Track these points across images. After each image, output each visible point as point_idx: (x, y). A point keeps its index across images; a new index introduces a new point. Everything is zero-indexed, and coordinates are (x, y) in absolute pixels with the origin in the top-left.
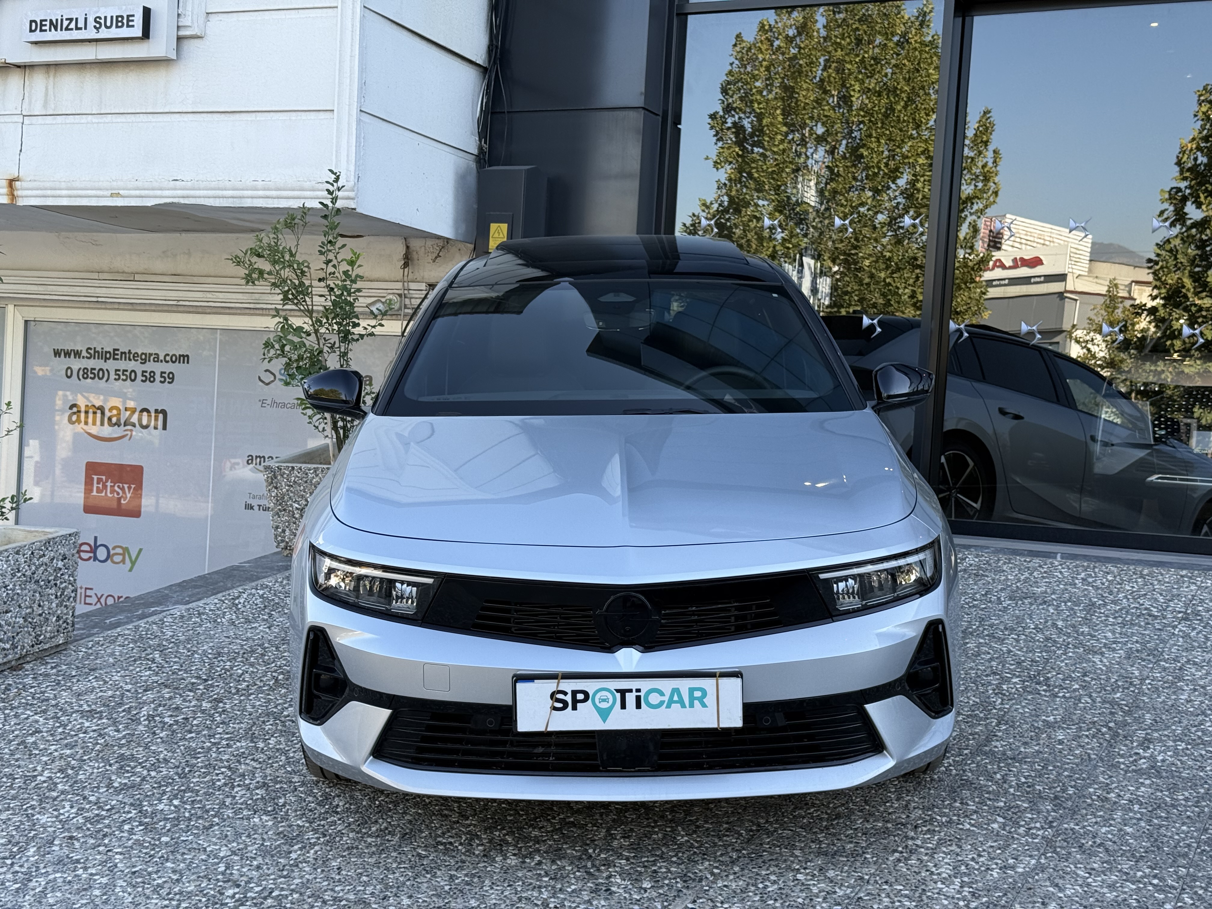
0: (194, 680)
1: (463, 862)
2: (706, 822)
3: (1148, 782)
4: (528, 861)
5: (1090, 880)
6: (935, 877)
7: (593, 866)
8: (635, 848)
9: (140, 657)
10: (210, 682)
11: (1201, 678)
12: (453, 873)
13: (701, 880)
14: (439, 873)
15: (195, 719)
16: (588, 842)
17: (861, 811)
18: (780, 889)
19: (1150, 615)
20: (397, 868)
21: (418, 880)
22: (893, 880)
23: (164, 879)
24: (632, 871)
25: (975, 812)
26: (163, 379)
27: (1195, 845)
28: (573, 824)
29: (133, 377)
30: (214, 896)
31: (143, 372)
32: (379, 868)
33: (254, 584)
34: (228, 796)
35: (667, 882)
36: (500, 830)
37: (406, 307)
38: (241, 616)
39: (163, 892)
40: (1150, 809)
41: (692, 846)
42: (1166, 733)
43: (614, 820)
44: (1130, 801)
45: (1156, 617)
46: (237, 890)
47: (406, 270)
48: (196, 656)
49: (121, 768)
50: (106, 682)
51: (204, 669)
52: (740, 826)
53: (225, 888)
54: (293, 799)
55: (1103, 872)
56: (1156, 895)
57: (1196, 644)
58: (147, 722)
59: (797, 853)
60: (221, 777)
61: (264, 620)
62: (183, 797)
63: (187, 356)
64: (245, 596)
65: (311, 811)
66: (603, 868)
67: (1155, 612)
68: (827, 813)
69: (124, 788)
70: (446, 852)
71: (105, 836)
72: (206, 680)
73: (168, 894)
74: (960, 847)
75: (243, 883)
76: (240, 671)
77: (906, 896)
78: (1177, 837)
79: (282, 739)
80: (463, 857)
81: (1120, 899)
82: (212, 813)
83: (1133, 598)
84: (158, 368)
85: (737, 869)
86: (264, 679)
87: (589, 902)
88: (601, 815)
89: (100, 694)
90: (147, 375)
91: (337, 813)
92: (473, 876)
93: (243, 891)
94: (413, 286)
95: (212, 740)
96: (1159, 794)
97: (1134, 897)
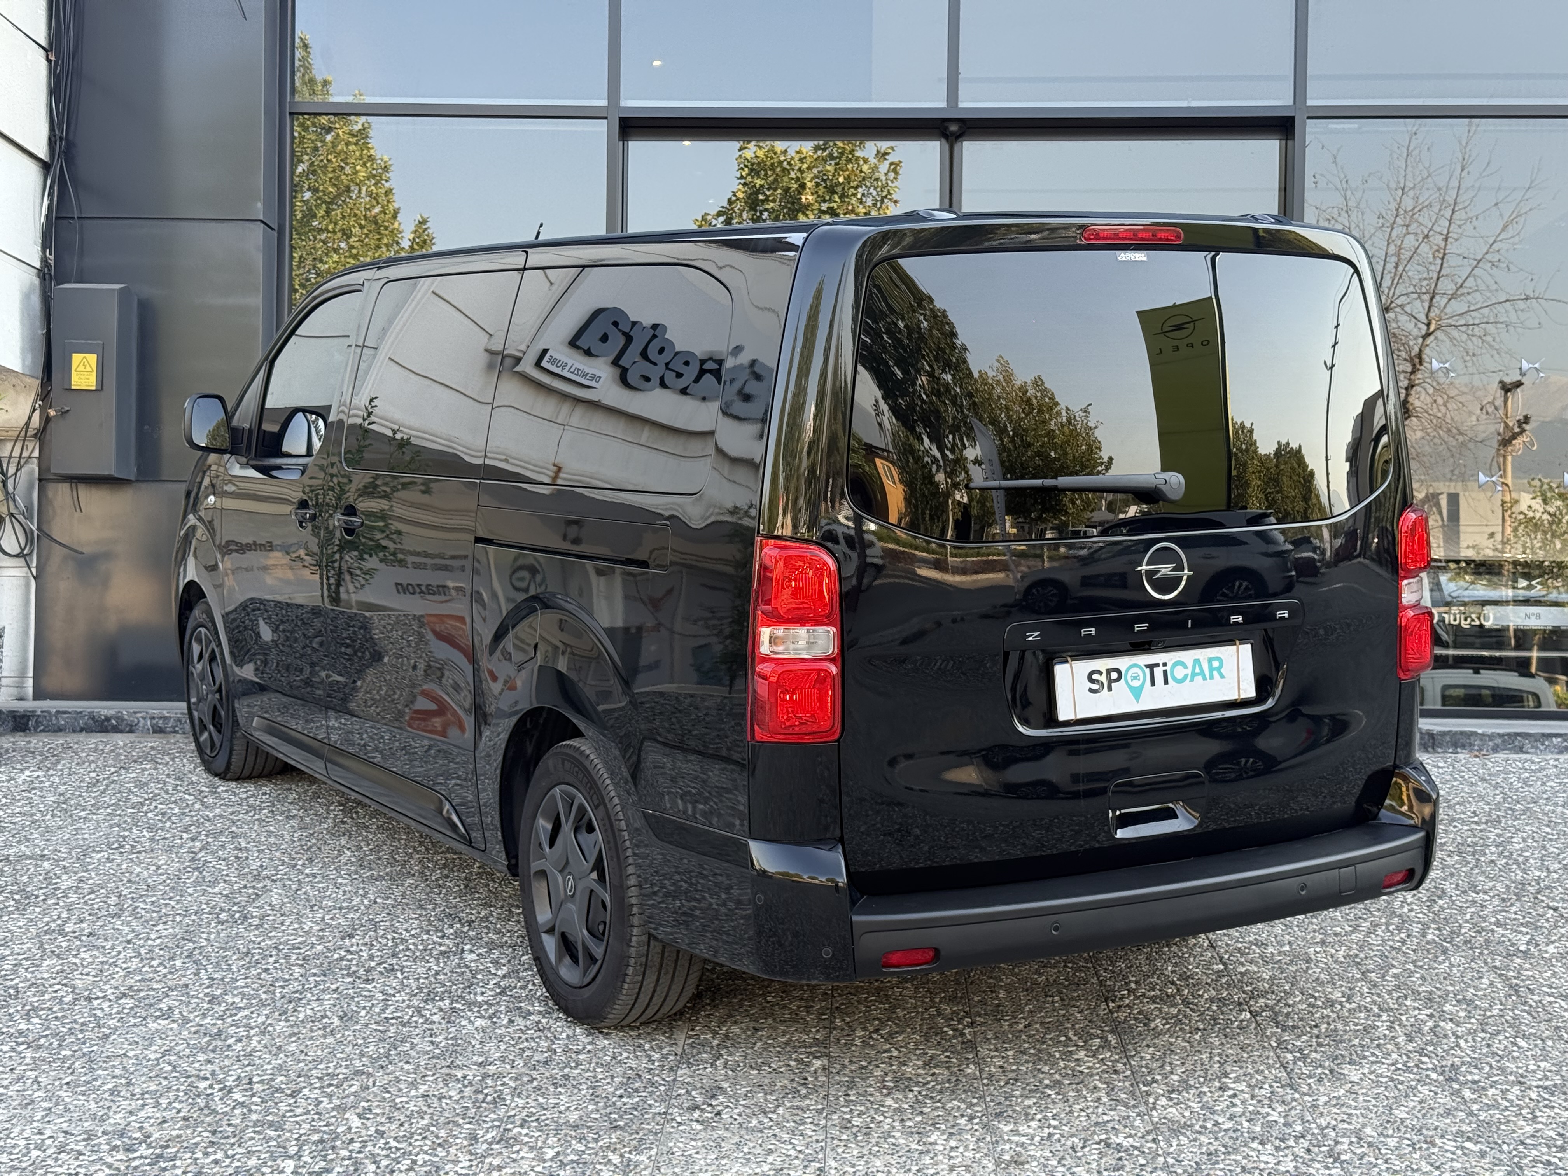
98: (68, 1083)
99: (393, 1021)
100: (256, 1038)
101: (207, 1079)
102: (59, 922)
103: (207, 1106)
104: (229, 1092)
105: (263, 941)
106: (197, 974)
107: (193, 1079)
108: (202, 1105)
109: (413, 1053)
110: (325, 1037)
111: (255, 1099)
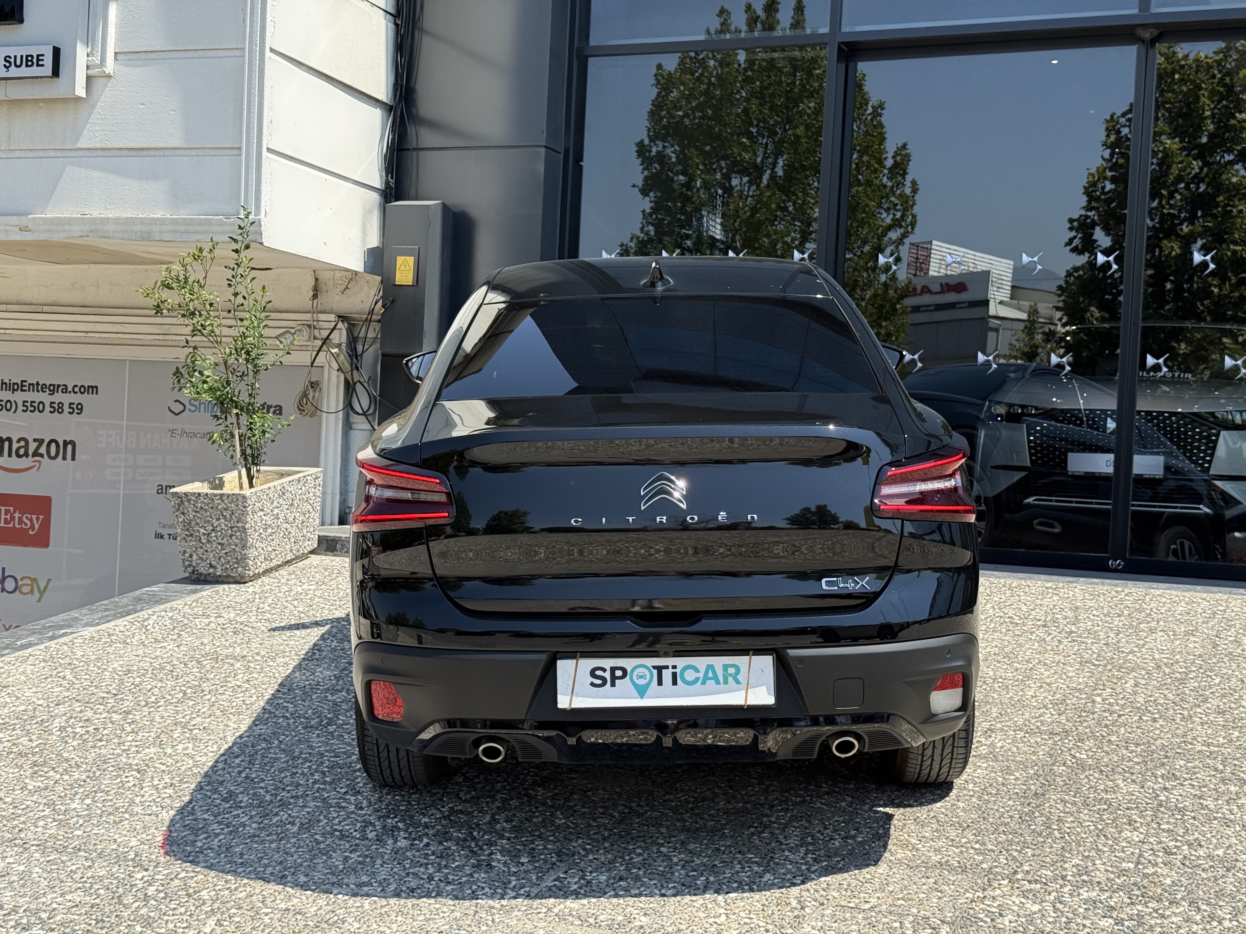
0: (105, 695)
1: (357, 845)
2: (583, 807)
3: (985, 765)
4: (417, 842)
5: (920, 846)
6: (783, 847)
7: (477, 845)
8: (517, 830)
9: (51, 675)
10: (120, 697)
11: (1048, 677)
12: (347, 854)
13: (573, 855)
14: (334, 855)
15: (105, 729)
16: (473, 826)
17: (725, 794)
18: (644, 859)
19: (1012, 623)
20: (295, 852)
21: (315, 861)
22: (746, 850)
23: (78, 866)
24: (512, 849)
25: (827, 793)
26: (71, 410)
27: (1017, 816)
28: (461, 812)
29: (41, 409)
30: (124, 879)
31: (52, 403)
32: (278, 852)
33: (162, 607)
34: (137, 796)
35: (542, 857)
36: (393, 818)
37: (315, 338)
38: (150, 637)
39: (77, 876)
40: (983, 787)
41: (569, 827)
42: (1008, 724)
43: (498, 808)
44: (966, 781)
45: (1017, 624)
46: (145, 873)
47: (315, 301)
48: (106, 673)
49: (35, 773)
50: (18, 698)
51: (114, 685)
52: (613, 809)
53: (133, 872)
54: (199, 796)
55: (932, 839)
56: (976, 857)
57: (1049, 648)
58: (59, 733)
59: (663, 830)
60: (131, 779)
61: (172, 640)
62: (94, 797)
63: (96, 387)
64: (155, 618)
65: (216, 806)
66: (485, 847)
67: (1016, 620)
68: (694, 797)
69: (37, 790)
70: (342, 837)
71: (20, 831)
72: (115, 695)
73: (81, 878)
74: (809, 822)
75: (151, 868)
76: (149, 687)
77: (756, 862)
78: (1002, 810)
79: (190, 745)
80: (357, 841)
81: (943, 861)
82: (123, 810)
83: (1000, 609)
84: (66, 399)
85: (607, 845)
86: (173, 692)
87: (471, 875)
88: (487, 803)
89: (13, 709)
90: (56, 406)
91: (241, 807)
92: (367, 856)
93: (152, 874)
94: (322, 317)
95: (123, 748)
96: (993, 775)
97: (957, 859)
98: (48, 862)
99: (337, 833)
100: (222, 837)
101: (146, 870)
102: (193, 716)
103: (119, 897)
104: (150, 885)
105: (319, 747)
106: (240, 773)
107: (137, 869)
108: (117, 895)
109: (320, 867)
110: (271, 842)
111: (162, 895)
